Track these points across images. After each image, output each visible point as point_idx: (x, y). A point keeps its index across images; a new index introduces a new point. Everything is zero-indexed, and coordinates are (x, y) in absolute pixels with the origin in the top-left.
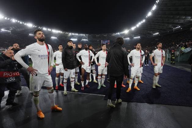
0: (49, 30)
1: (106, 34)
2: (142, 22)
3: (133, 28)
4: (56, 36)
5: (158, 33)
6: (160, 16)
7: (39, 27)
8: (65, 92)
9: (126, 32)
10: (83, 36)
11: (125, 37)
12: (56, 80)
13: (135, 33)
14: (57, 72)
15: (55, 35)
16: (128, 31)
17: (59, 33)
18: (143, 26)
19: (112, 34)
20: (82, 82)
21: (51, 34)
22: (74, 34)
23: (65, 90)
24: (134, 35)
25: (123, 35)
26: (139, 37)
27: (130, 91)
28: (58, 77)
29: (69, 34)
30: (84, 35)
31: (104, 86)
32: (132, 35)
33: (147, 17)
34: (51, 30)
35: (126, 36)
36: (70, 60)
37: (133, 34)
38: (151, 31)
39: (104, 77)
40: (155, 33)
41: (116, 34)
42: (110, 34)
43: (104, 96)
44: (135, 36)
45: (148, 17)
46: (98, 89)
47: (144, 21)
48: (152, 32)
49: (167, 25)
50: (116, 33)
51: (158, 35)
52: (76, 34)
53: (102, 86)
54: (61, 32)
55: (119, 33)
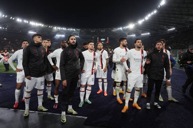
0: (26, 21)
1: (105, 29)
2: (152, 13)
3: (140, 22)
4: (35, 31)
5: (174, 29)
6: (178, 5)
7: (11, 18)
8: (26, 111)
9: (131, 26)
10: (73, 31)
11: (129, 34)
12: (16, 94)
13: (144, 29)
14: (18, 82)
15: (34, 29)
16: (134, 25)
17: (40, 27)
18: (154, 18)
19: (113, 29)
20: (55, 96)
21: (28, 27)
22: (60, 28)
23: (26, 109)
24: (141, 31)
25: (127, 30)
26: (149, 34)
27: (126, 111)
28: (19, 89)
29: (54, 28)
30: (75, 30)
31: (89, 102)
32: (139, 31)
33: (159, 6)
34: (29, 22)
35: (130, 32)
36: (36, 63)
37: (140, 29)
38: (165, 25)
39: (89, 88)
40: (171, 28)
41: (117, 30)
42: (110, 29)
43: (86, 118)
44: (143, 32)
45: (161, 7)
46: (80, 106)
47: (155, 12)
48: (165, 27)
49: (186, 18)
50: (117, 28)
51: (174, 31)
52: (63, 29)
53: (85, 103)
54: (43, 25)
55: (121, 28)
